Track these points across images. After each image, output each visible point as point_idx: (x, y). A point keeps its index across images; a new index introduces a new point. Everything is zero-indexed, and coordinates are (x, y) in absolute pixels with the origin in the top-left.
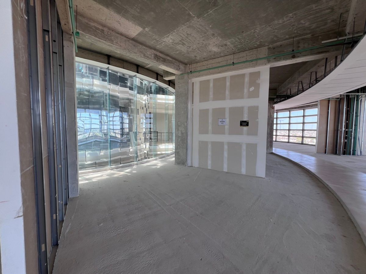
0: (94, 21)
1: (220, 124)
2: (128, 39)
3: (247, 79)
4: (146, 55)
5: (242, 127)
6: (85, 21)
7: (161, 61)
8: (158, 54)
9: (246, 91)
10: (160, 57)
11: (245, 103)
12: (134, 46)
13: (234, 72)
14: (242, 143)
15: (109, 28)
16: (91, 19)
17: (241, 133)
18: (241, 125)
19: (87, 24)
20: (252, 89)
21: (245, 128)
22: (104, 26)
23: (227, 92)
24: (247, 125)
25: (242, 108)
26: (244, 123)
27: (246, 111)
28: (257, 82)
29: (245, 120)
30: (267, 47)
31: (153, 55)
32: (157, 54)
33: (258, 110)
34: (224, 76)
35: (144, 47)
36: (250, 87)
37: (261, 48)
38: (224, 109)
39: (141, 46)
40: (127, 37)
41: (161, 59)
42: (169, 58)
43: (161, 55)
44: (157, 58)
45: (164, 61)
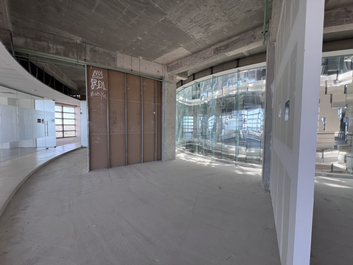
0: (174, 62)
6: (171, 65)
7: (223, 50)
8: (218, 46)
10: (221, 47)
22: (178, 60)
31: (212, 52)
35: (204, 51)
39: (201, 53)
41: (223, 48)
42: (234, 39)
43: (222, 44)
44: (218, 51)
45: (227, 47)
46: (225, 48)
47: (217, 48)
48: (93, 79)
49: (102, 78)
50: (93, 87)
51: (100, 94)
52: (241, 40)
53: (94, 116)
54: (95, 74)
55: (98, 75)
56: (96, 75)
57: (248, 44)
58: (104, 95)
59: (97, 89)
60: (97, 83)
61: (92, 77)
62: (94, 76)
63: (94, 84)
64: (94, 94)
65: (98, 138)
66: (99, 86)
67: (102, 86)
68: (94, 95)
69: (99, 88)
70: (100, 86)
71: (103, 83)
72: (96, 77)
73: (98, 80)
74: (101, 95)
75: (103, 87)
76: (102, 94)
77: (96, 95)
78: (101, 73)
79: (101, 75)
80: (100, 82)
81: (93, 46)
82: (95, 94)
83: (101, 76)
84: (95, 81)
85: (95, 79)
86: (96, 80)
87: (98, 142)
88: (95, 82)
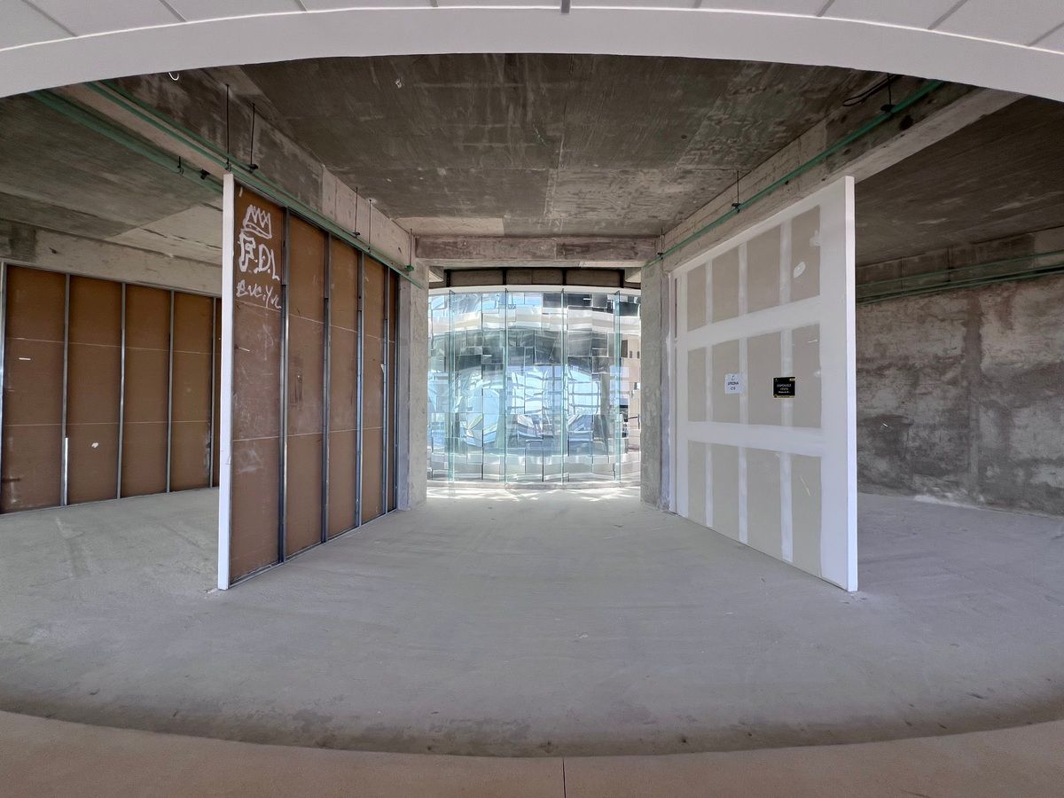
0: (442, 235)
1: (728, 390)
2: (500, 239)
3: (786, 243)
4: (538, 253)
5: (779, 398)
6: (428, 241)
7: (578, 253)
8: (568, 241)
9: (784, 278)
10: (573, 246)
11: (784, 318)
12: (512, 246)
13: (755, 226)
14: (780, 453)
15: (465, 236)
16: (437, 236)
17: (775, 420)
18: (777, 392)
19: (433, 243)
20: (800, 269)
21: (786, 402)
22: (456, 236)
23: (742, 293)
24: (791, 392)
25: (777, 336)
26: (784, 387)
27: (787, 344)
28: (815, 241)
29: (785, 375)
30: (824, 123)
31: (555, 249)
32: (566, 243)
33: (818, 336)
34: (734, 246)
35: (535, 240)
36: (794, 264)
37: (808, 133)
38: (737, 342)
39: (526, 241)
40: (496, 237)
41: (578, 249)
42: (599, 240)
43: (576, 241)
44: (567, 250)
45: (586, 250)
46: (582, 252)
47: (564, 245)
48: (246, 233)
49: (271, 237)
50: (244, 263)
51: (264, 292)
52: (613, 247)
53: (244, 372)
54: (251, 219)
55: (258, 224)
56: (253, 222)
57: (625, 259)
58: (273, 296)
59: (256, 271)
60: (256, 251)
61: (243, 228)
62: (247, 226)
63: (247, 252)
64: (246, 290)
65: (253, 453)
66: (261, 262)
67: (267, 267)
68: (246, 293)
69: (260, 269)
70: (265, 264)
71: (271, 256)
72: (255, 229)
73: (259, 241)
74: (267, 295)
75: (271, 267)
76: (269, 294)
77: (251, 294)
78: (268, 219)
79: (266, 225)
80: (264, 249)
81: (269, 126)
82: (248, 291)
83: (266, 229)
84: (251, 243)
85: (252, 235)
86: (252, 239)
87: (251, 469)
88: (250, 247)
